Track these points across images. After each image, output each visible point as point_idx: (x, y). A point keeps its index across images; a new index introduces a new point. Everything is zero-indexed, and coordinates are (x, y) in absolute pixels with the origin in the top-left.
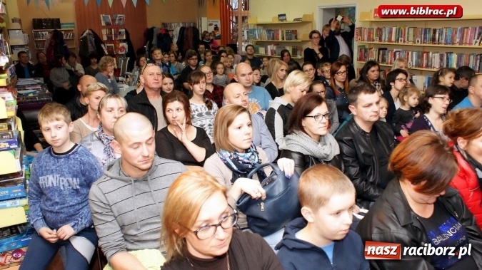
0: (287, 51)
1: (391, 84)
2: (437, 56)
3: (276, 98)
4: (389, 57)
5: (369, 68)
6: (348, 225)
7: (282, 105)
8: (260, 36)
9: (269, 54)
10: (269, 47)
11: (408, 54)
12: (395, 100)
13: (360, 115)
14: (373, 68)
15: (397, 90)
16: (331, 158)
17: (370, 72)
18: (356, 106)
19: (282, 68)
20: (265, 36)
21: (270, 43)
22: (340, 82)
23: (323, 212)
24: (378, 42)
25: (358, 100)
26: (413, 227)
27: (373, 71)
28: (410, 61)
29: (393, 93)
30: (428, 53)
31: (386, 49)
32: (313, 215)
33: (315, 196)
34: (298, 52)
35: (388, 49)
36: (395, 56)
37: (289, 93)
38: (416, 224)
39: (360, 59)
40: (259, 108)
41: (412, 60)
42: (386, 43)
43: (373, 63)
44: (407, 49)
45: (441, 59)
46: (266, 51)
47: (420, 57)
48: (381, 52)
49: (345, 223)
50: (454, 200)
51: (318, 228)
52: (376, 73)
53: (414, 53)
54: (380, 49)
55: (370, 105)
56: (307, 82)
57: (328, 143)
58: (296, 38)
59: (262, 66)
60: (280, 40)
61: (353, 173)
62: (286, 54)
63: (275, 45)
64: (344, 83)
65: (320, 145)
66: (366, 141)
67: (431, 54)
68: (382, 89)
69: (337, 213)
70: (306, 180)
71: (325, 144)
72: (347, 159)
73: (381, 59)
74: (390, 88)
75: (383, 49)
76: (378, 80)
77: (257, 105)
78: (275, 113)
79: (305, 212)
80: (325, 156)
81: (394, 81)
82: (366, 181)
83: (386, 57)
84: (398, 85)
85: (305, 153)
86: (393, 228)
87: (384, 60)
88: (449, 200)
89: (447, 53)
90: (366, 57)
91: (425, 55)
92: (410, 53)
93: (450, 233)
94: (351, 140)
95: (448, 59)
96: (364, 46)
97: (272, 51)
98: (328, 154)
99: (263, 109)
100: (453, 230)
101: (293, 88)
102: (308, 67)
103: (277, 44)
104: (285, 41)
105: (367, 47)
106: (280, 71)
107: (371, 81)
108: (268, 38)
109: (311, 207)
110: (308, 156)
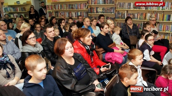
0: (22, 15)
1: (61, 24)
2: (74, 13)
3: (18, 33)
4: (59, 15)
5: (52, 19)
6: (45, 73)
7: (21, 36)
8: (10, 10)
9: (15, 17)
10: (15, 14)
11: (65, 13)
12: (63, 29)
13: (48, 36)
14: (54, 19)
15: (63, 26)
16: (40, 52)
17: (53, 20)
18: (46, 33)
19: (20, 22)
20: (12, 10)
21: (15, 13)
22: (42, 25)
23: (35, 71)
24: (55, 10)
25: (47, 31)
26: (68, 69)
27: (54, 20)
28: (66, 16)
29: (62, 27)
30: (71, 12)
31: (58, 12)
32: (32, 73)
33: (31, 66)
34: (27, 16)
35: (59, 12)
36: (61, 14)
37: (22, 31)
38: (69, 68)
39: (50, 16)
40: (12, 38)
41: (67, 15)
42: (58, 10)
43: (54, 17)
44: (65, 11)
45: (75, 14)
46: (14, 16)
47: (69, 14)
48: (56, 13)
49: (44, 73)
50: (80, 57)
51: (35, 77)
52: (55, 21)
53: (67, 13)
54: (56, 12)
55: (51, 32)
56: (29, 27)
57: (38, 47)
58: (25, 10)
59: (13, 22)
60: (19, 11)
61: (50, 56)
62: (22, 16)
63: (17, 13)
64: (44, 25)
65: (35, 48)
66: (52, 44)
67: (72, 13)
68: (58, 26)
69: (40, 71)
70: (27, 61)
71: (37, 47)
72: (47, 51)
73: (56, 16)
74: (60, 25)
75: (57, 12)
76: (56, 23)
77: (11, 37)
78: (18, 39)
79: (29, 72)
80: (37, 51)
81: (61, 23)
82: (55, 58)
83: (58, 15)
84: (63, 24)
85: (30, 51)
86: (62, 71)
87: (58, 16)
88: (79, 58)
89: (77, 12)
90: (51, 15)
91: (70, 13)
92: (66, 13)
93: (80, 68)
94: (47, 45)
95: (77, 14)
96: (50, 12)
97: (16, 16)
98: (39, 50)
99: (13, 38)
100: (81, 67)
101: (24, 29)
102: (31, 20)
103: (18, 13)
104: (21, 12)
105: (51, 12)
106: (19, 24)
107: (54, 24)
108: (14, 11)
109: (31, 70)
110: (31, 52)
